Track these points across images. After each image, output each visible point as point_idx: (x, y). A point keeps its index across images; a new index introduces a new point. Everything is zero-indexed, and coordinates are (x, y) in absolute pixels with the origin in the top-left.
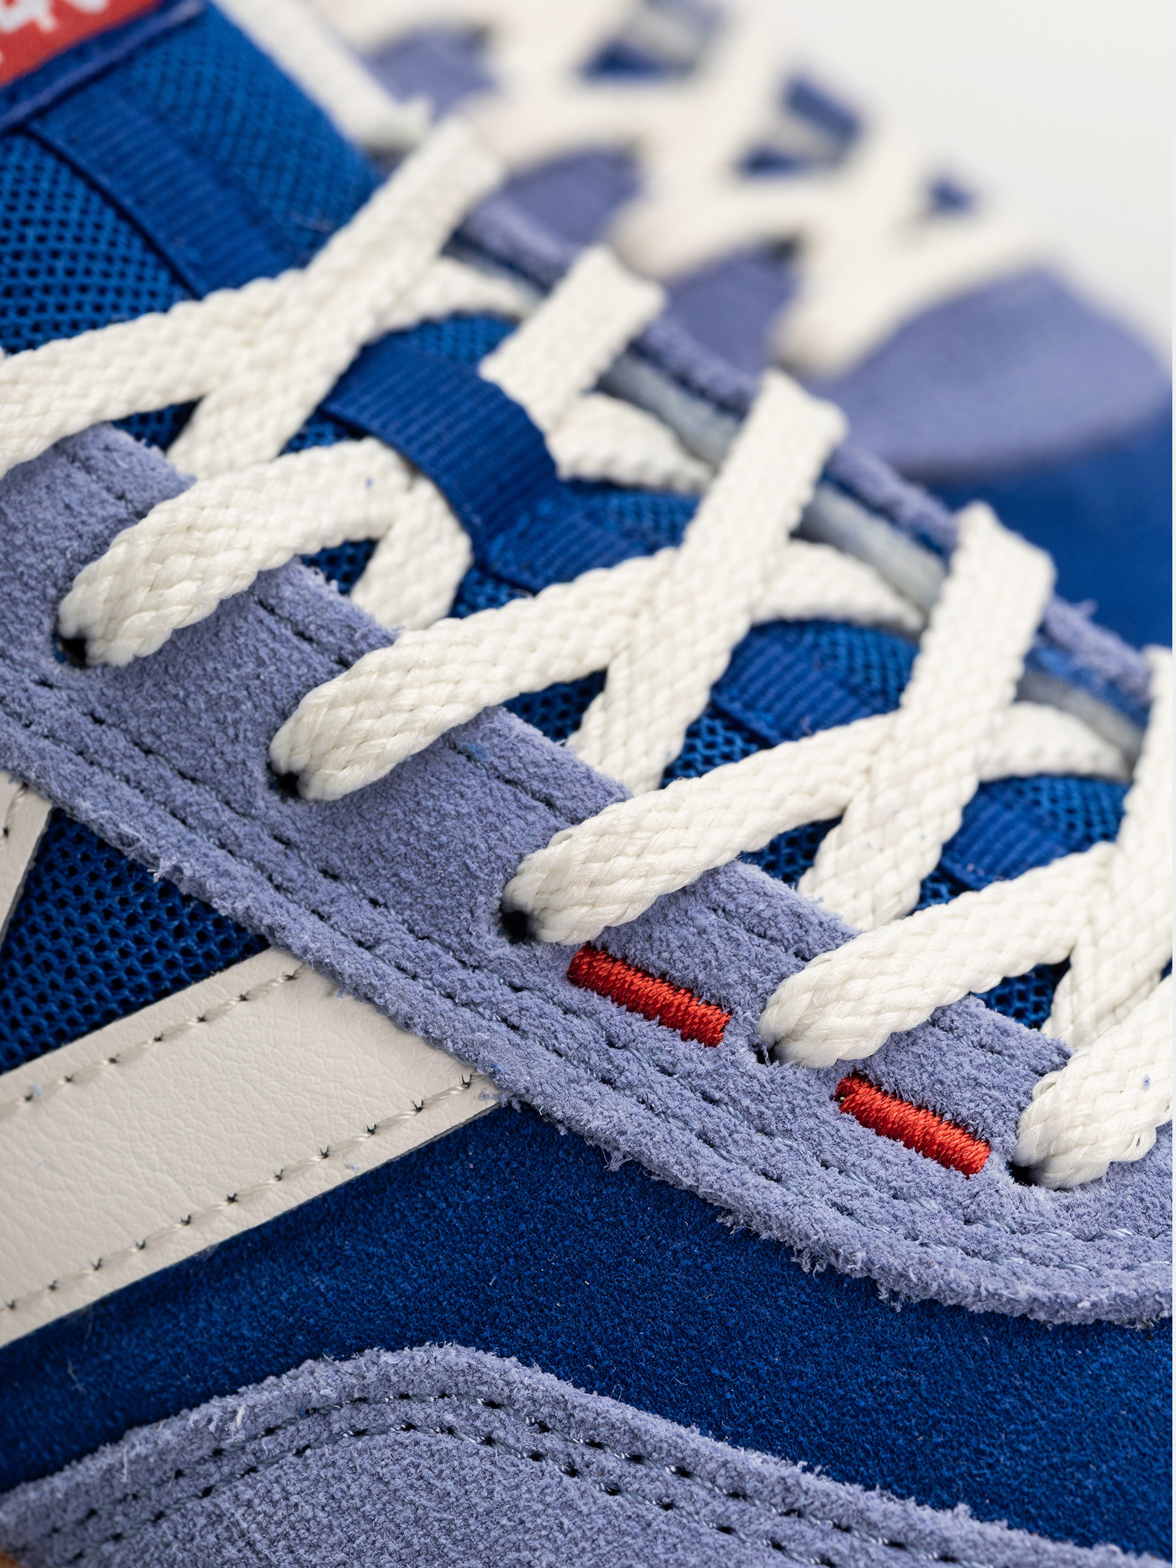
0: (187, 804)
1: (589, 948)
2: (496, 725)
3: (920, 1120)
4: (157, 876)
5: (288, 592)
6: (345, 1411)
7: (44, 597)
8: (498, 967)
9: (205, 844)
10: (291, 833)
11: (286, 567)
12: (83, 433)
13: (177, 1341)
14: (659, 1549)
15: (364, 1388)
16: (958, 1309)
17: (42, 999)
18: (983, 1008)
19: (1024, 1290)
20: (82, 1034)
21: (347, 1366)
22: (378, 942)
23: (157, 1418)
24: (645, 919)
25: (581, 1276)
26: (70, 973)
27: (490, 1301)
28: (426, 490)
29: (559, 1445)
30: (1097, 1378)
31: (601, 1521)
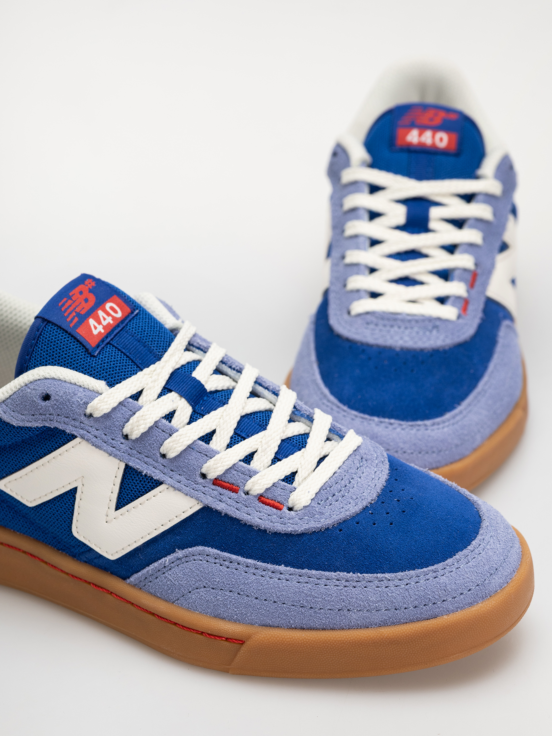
0: (147, 461)
1: (216, 479)
2: (197, 443)
3: (272, 502)
4: (143, 474)
5: (160, 424)
6: (184, 558)
7: (120, 429)
8: (201, 483)
9: (151, 467)
10: (165, 465)
11: (159, 420)
12: (124, 400)
13: (156, 549)
14: (236, 577)
15: (187, 554)
16: (280, 533)
17: (127, 495)
18: (281, 482)
19: (290, 529)
20: (135, 500)
21: (183, 551)
22: (181, 481)
23: (155, 562)
24: (224, 474)
25: (220, 533)
26: (132, 490)
27: (205, 539)
28: (183, 400)
29: (218, 561)
30: (303, 542)
31: (226, 573)
